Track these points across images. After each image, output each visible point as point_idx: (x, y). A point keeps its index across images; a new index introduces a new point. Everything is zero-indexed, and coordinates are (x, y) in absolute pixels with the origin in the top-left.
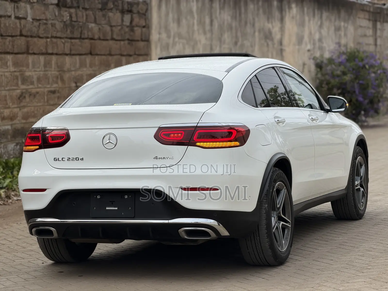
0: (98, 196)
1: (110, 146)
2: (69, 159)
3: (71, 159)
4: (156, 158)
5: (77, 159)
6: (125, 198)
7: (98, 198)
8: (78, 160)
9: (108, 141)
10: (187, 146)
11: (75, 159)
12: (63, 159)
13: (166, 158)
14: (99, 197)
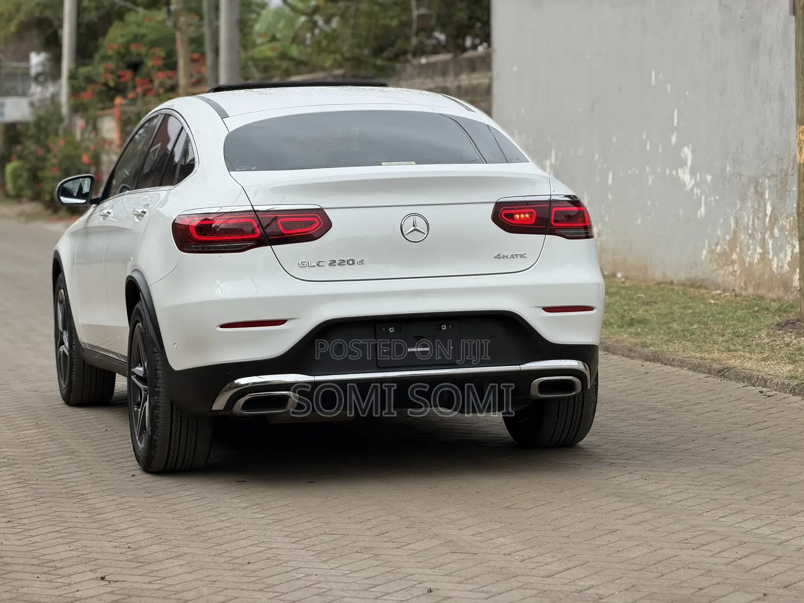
0: (390, 329)
1: (416, 236)
2: (332, 263)
3: (338, 262)
4: (498, 257)
5: (351, 262)
6: (443, 329)
7: (391, 331)
8: (353, 263)
9: (413, 228)
10: (544, 235)
11: (346, 263)
12: (321, 264)
13: (515, 256)
14: (393, 331)
